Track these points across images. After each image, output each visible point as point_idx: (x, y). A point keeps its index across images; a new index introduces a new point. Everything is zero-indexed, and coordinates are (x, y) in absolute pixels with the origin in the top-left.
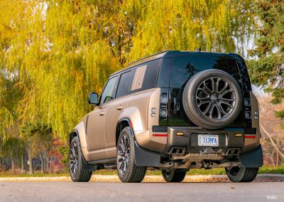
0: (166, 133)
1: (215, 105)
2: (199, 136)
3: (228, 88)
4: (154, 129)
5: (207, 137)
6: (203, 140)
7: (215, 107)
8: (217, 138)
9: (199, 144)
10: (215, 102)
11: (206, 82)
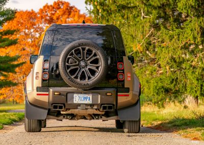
0: (47, 93)
1: (83, 70)
2: (75, 95)
3: (95, 55)
4: (38, 89)
5: (82, 96)
6: (78, 99)
7: (83, 72)
8: (90, 96)
9: (75, 102)
10: (83, 68)
11: (75, 51)
